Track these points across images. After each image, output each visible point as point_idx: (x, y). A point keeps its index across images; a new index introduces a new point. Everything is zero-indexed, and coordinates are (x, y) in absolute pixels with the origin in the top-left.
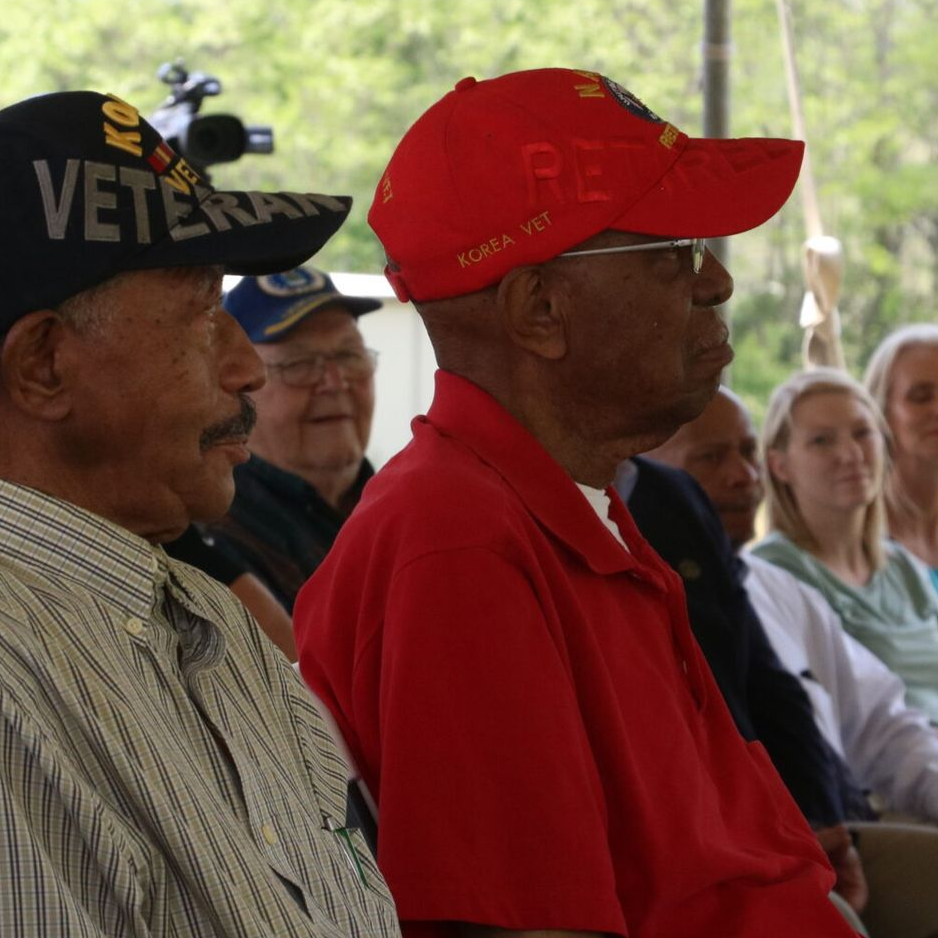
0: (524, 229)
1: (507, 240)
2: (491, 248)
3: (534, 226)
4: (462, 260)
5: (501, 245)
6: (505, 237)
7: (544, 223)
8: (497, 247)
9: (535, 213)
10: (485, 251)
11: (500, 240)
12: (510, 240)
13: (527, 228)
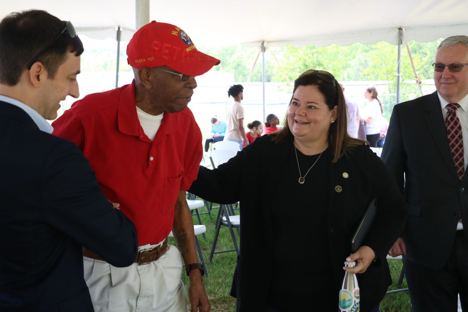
0: (148, 59)
1: (144, 60)
2: (141, 61)
3: (150, 59)
4: (136, 61)
5: (143, 61)
6: (144, 59)
7: (152, 59)
8: (142, 61)
9: (151, 57)
10: (140, 61)
11: (143, 59)
12: (145, 60)
13: (149, 59)
